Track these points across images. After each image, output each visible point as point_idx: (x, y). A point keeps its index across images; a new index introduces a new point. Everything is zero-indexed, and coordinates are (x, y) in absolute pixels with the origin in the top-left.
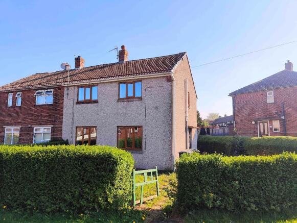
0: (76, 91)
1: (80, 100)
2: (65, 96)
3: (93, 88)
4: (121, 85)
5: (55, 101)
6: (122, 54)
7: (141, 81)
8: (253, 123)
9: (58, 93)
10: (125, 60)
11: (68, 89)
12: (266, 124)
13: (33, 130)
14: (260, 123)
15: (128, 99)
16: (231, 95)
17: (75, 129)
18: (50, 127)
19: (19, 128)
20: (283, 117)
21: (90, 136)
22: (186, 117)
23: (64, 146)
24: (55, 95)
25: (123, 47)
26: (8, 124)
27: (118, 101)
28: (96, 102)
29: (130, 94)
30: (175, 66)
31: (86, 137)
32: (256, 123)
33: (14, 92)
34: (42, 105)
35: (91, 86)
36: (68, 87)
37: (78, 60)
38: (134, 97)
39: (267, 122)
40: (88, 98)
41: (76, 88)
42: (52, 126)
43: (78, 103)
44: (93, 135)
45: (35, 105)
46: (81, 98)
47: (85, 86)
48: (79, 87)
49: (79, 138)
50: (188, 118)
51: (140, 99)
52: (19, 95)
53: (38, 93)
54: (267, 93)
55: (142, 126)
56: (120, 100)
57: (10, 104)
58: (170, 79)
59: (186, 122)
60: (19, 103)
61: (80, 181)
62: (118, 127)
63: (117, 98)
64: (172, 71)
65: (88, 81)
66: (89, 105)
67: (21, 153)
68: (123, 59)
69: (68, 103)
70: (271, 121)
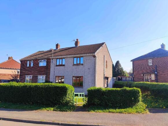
0: (56, 60)
1: (57, 64)
2: (51, 62)
3: (63, 59)
4: (75, 58)
5: (47, 64)
6: (76, 43)
7: (83, 57)
8: (142, 75)
9: (48, 61)
10: (78, 46)
11: (53, 60)
12: (148, 76)
13: (38, 77)
14: (145, 75)
15: (77, 64)
16: (131, 61)
17: (55, 77)
18: (45, 76)
19: (32, 76)
20: (156, 73)
21: (61, 80)
22: (104, 72)
23: (50, 83)
24: (47, 62)
25: (77, 40)
26: (27, 75)
27: (73, 66)
28: (64, 65)
29: (78, 63)
30: (97, 51)
31: (60, 81)
32: (143, 75)
33: (30, 60)
34: (42, 66)
35: (62, 59)
36: (53, 59)
37: (57, 45)
38: (80, 64)
39: (149, 75)
40: (61, 64)
41: (56, 59)
42: (46, 75)
43: (57, 66)
44: (63, 80)
45: (39, 66)
46: (58, 64)
47: (60, 59)
48: (57, 59)
49: (57, 81)
50: (105, 73)
51: (82, 64)
52: (32, 62)
53: (40, 61)
54: (149, 60)
55: (83, 77)
56: (74, 65)
57: (28, 66)
58: (95, 56)
59: (104, 75)
60: (32, 65)
61: (56, 95)
62: (73, 77)
63: (73, 64)
64: (96, 53)
65: (61, 56)
66: (61, 67)
67: (37, 85)
68: (77, 45)
69: (52, 66)
70: (150, 75)
